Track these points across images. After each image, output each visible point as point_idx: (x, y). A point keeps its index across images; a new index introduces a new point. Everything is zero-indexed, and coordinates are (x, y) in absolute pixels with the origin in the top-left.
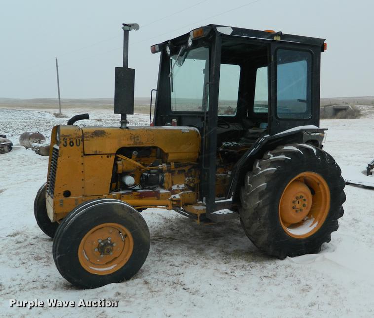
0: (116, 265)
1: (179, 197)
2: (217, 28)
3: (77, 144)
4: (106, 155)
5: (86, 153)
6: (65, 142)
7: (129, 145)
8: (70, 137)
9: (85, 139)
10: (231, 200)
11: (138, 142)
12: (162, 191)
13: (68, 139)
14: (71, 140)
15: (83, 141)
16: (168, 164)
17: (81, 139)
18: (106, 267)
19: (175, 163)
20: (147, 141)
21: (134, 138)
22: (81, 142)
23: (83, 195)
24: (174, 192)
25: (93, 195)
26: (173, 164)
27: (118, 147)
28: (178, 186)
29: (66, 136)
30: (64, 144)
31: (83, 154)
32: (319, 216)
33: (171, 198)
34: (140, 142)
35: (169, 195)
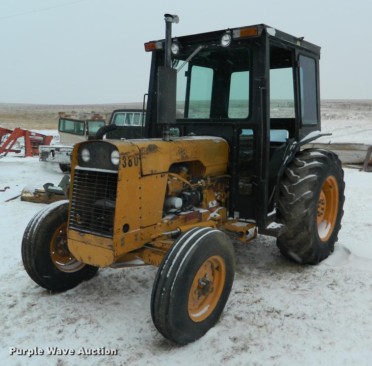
0: (209, 306)
1: (218, 215)
2: (267, 29)
3: (135, 163)
4: (160, 175)
5: (144, 174)
6: (125, 162)
7: (178, 160)
8: (129, 154)
9: (142, 157)
10: (274, 212)
11: (184, 156)
12: (202, 211)
13: (127, 158)
14: (130, 159)
15: (140, 158)
16: (205, 179)
17: (138, 156)
18: (200, 311)
19: (210, 177)
20: (192, 155)
21: (182, 152)
22: (139, 161)
23: (141, 228)
24: (211, 210)
25: (149, 226)
26: (209, 179)
27: (170, 164)
28: (212, 203)
29: (125, 154)
30: (123, 165)
31: (140, 176)
32: (330, 217)
33: (211, 217)
34: (186, 156)
35: (208, 214)
